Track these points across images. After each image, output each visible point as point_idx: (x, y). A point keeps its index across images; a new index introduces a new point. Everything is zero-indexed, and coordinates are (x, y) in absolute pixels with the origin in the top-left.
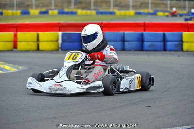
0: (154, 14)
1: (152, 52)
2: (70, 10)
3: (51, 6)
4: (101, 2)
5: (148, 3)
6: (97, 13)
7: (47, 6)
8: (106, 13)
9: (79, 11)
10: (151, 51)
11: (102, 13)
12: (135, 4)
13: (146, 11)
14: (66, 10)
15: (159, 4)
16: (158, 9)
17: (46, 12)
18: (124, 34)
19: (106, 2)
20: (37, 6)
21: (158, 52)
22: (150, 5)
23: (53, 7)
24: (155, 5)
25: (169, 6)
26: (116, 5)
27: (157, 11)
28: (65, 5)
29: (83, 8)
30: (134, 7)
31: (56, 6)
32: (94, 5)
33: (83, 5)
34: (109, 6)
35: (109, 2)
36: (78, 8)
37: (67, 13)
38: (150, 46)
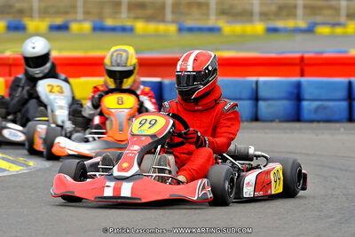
0: (310, 30)
1: (322, 125)
2: (118, 23)
3: (76, 13)
4: (190, 5)
5: (295, 7)
6: (181, 30)
7: (66, 13)
8: (200, 30)
9: (140, 26)
10: (318, 121)
11: (191, 30)
12: (265, 9)
13: (290, 24)
14: (109, 22)
15: (321, 8)
16: (319, 19)
17: (64, 28)
18: (257, 83)
19: (199, 5)
20: (44, 13)
21: (338, 125)
22: (300, 11)
23: (80, 16)
24: (311, 9)
25: (343, 12)
26: (223, 12)
27: (316, 24)
28: (108, 10)
29: (149, 19)
30: (264, 16)
31: (87, 13)
32: (174, 12)
33: (149, 12)
34: (207, 15)
35: (207, 5)
36: (137, 18)
37: (113, 29)
38: (317, 110)
